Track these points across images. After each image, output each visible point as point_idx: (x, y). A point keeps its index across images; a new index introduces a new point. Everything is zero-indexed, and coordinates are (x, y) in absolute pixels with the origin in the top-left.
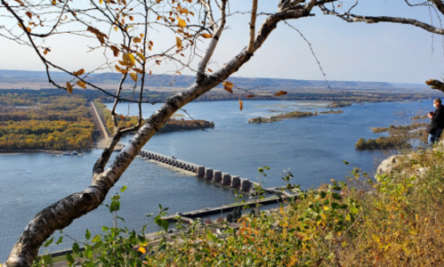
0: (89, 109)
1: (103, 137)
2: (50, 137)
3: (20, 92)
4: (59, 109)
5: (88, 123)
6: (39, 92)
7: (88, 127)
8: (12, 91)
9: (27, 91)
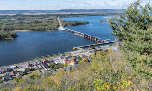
0: (57, 19)
1: (60, 26)
2: (47, 27)
3: (41, 15)
4: (50, 19)
5: (57, 23)
6: (45, 15)
7: (57, 24)
8: (39, 15)
9: (43, 15)
